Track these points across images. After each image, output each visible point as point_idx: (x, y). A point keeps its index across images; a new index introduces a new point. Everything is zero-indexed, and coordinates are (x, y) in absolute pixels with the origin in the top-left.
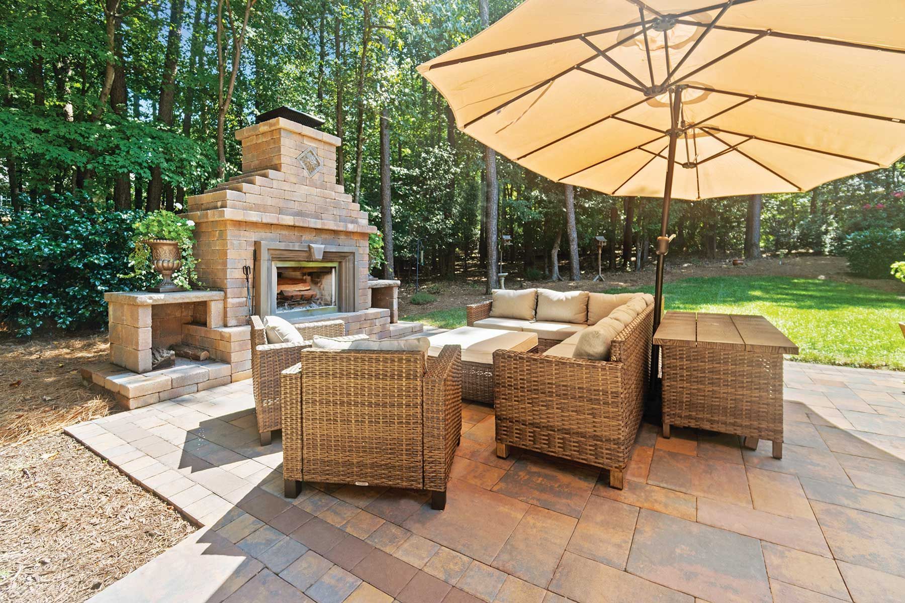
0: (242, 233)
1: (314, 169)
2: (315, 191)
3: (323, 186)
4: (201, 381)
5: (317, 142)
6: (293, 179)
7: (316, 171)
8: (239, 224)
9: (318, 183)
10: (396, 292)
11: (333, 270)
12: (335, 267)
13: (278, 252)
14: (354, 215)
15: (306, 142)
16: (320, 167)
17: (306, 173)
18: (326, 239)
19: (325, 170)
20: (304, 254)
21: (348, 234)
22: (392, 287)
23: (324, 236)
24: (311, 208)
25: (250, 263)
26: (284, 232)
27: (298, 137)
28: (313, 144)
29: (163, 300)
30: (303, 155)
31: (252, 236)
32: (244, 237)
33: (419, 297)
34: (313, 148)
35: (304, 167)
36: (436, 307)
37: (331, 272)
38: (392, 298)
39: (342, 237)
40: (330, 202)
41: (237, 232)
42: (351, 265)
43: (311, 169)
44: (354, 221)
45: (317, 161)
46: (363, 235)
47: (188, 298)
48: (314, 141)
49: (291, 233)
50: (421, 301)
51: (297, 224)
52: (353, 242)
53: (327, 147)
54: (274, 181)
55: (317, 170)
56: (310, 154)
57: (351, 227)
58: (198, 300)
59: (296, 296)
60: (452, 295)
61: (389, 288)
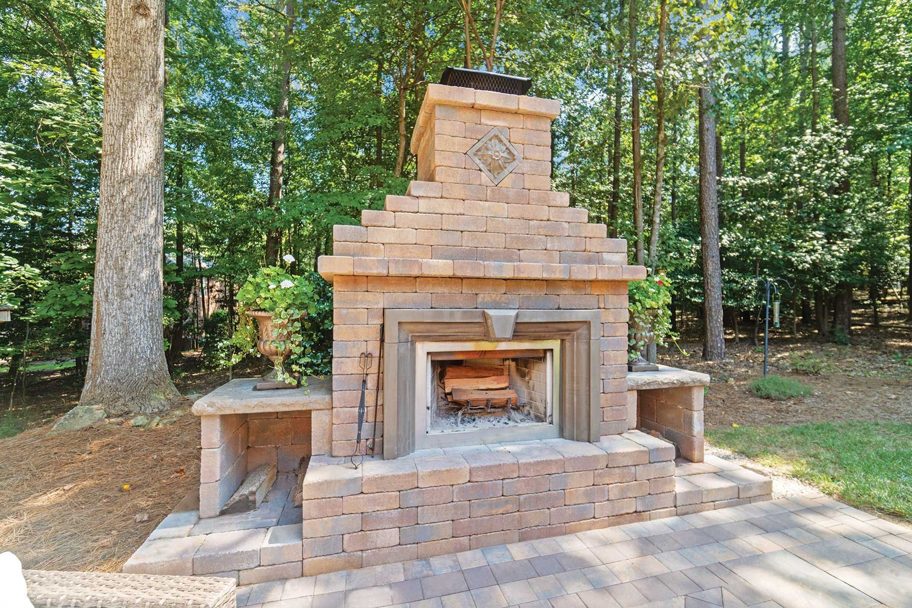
0: (360, 296)
1: (501, 168)
2: (503, 209)
3: (523, 198)
4: (245, 566)
5: (509, 117)
6: (459, 192)
7: (506, 172)
8: (353, 280)
9: (511, 193)
10: (698, 398)
11: (548, 355)
12: (552, 350)
13: (421, 327)
14: (593, 246)
15: (487, 120)
16: (515, 163)
17: (485, 177)
18: (528, 297)
19: (526, 167)
20: (477, 329)
21: (579, 285)
22: (690, 389)
23: (525, 292)
24: (497, 242)
25: (373, 347)
26: (439, 290)
27: (469, 115)
28: (500, 122)
29: (230, 408)
30: (480, 144)
31: (378, 299)
32: (362, 302)
33: (772, 382)
34: (501, 130)
35: (482, 166)
36: (809, 411)
37: (542, 359)
38: (690, 408)
39: (567, 291)
40: (540, 227)
41: (351, 295)
42: (583, 347)
43: (496, 169)
44: (595, 259)
45: (510, 153)
46: (615, 285)
47: (270, 405)
48: (505, 115)
49: (455, 290)
50: (773, 394)
51: (460, 273)
52: (593, 301)
53: (529, 123)
54: (421, 201)
55: (510, 168)
56: (495, 141)
57: (583, 272)
58: (287, 409)
59: (477, 400)
60: (850, 383)
61: (684, 390)
